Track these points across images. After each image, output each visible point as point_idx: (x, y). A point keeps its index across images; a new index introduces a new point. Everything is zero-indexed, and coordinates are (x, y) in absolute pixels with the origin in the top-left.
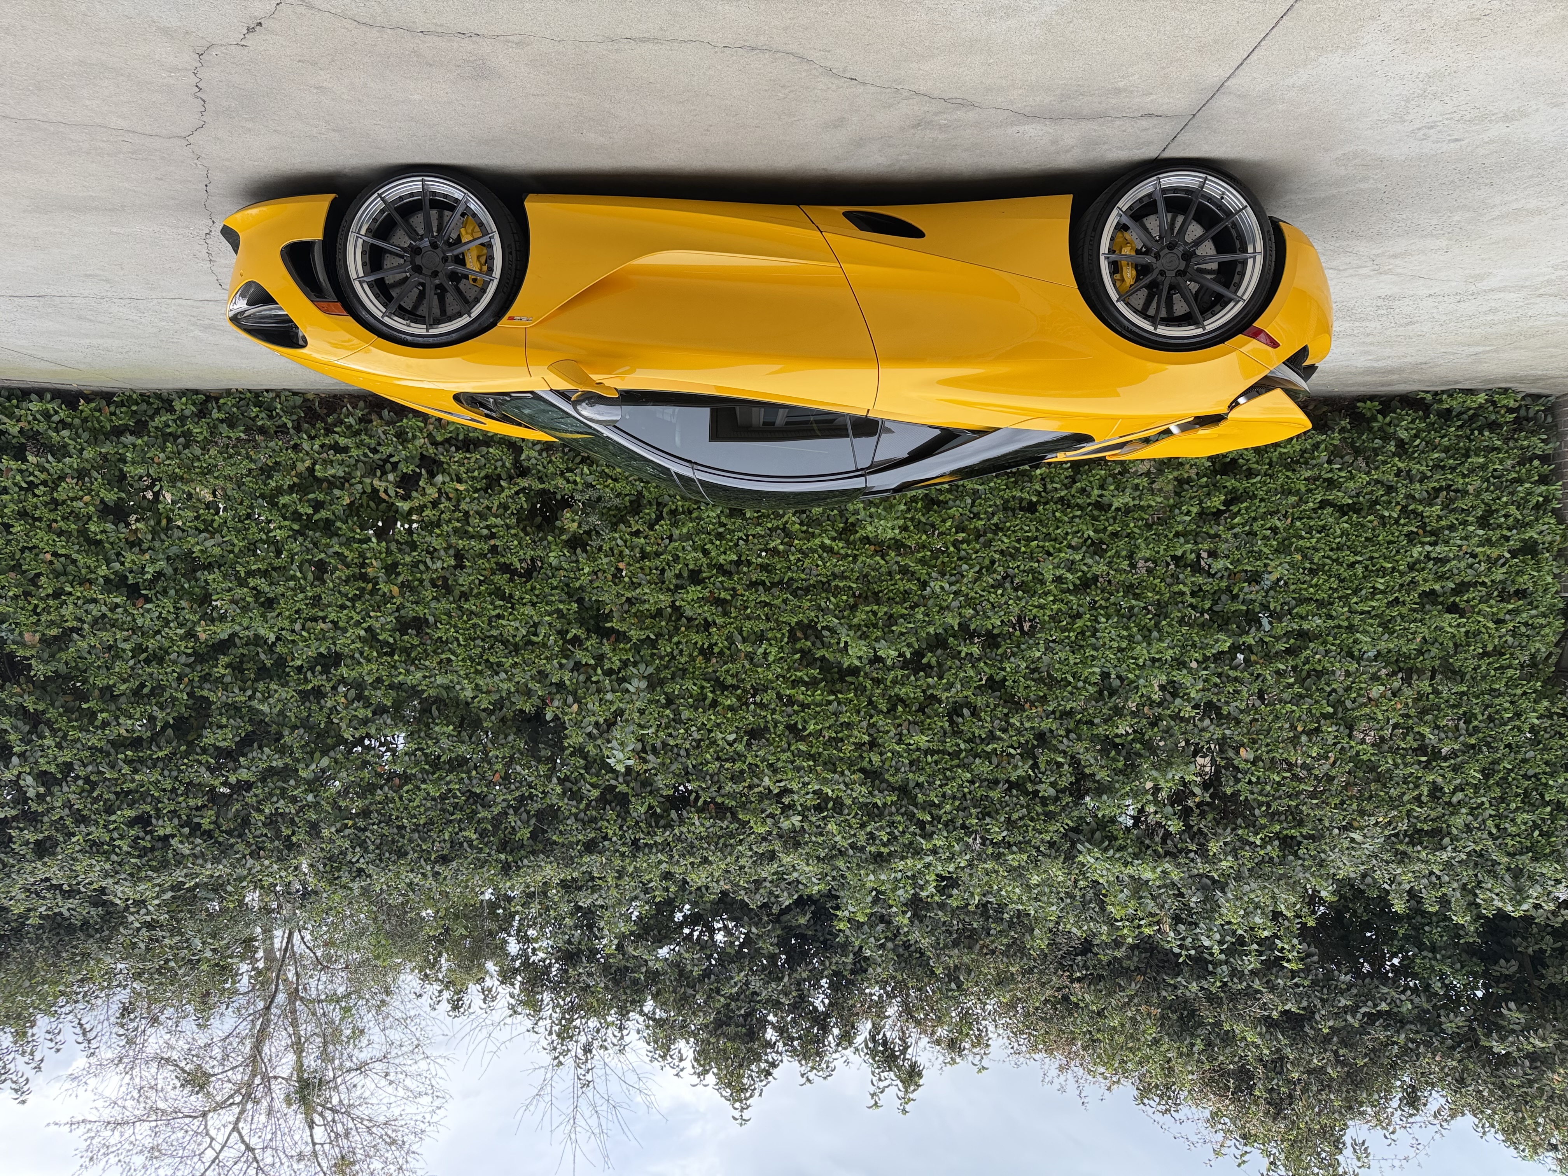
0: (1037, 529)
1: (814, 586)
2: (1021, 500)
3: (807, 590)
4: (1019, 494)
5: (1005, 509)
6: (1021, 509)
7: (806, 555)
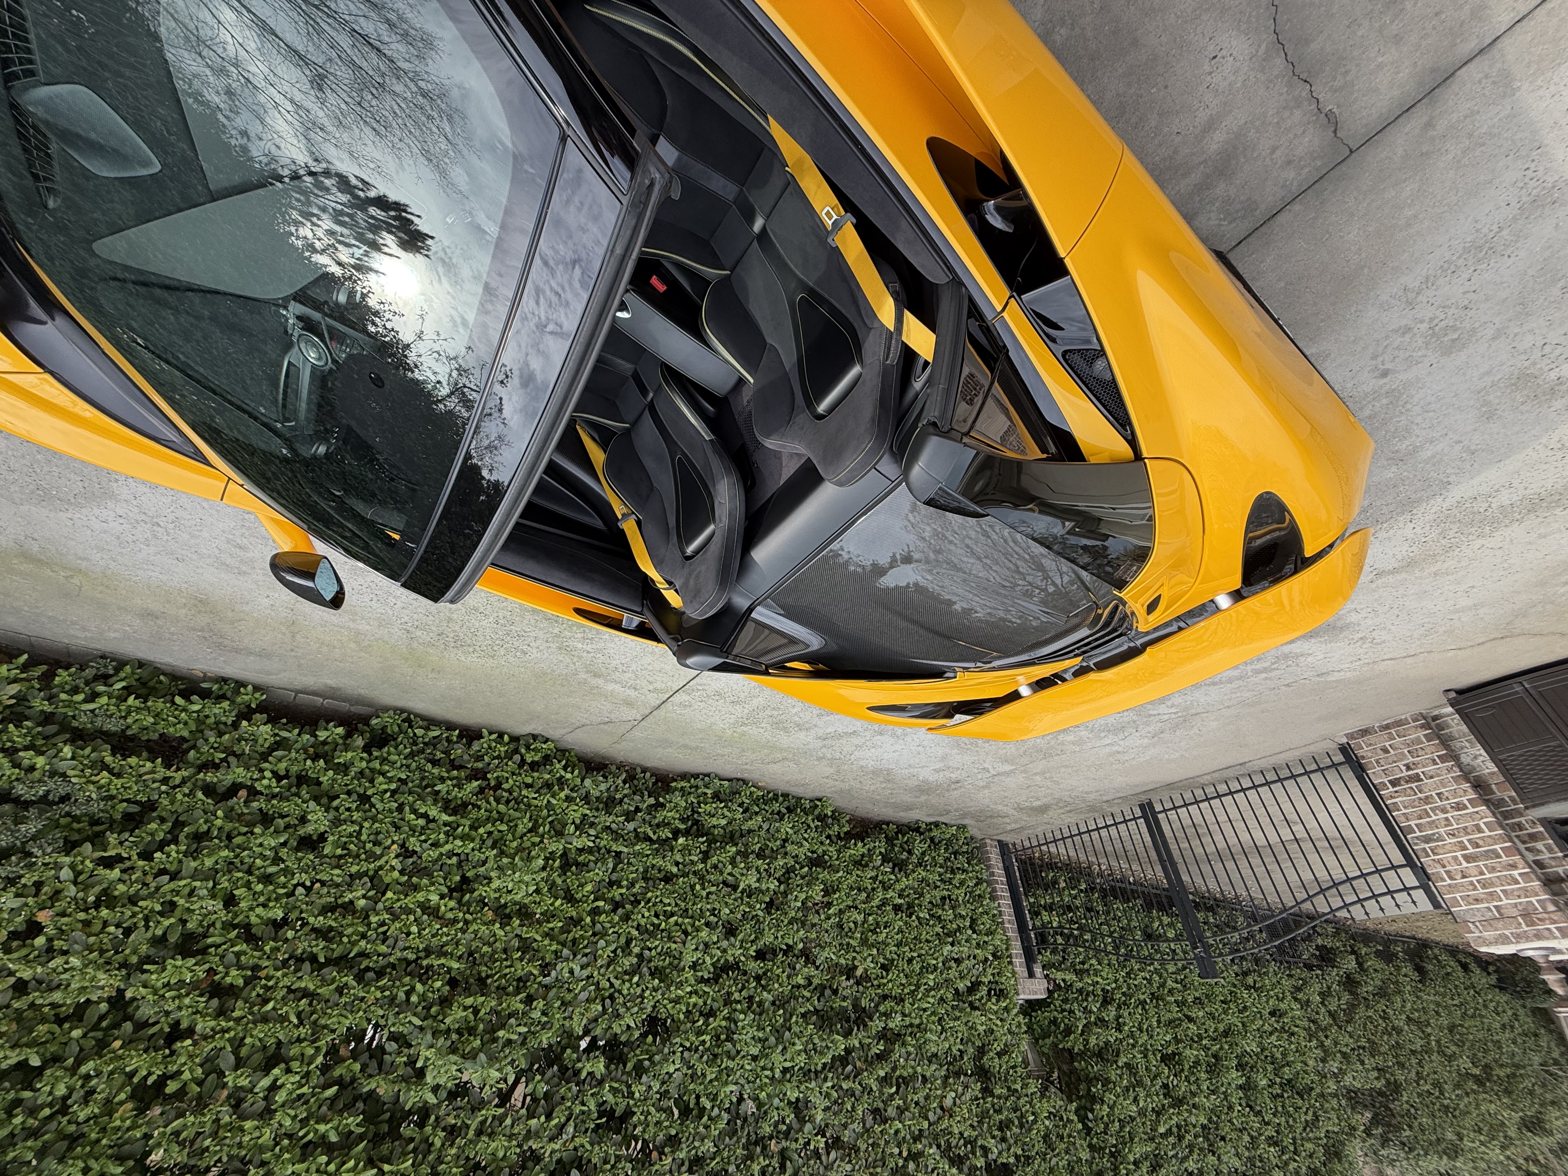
1: (393, 966)
3: (380, 974)
7: (395, 917)
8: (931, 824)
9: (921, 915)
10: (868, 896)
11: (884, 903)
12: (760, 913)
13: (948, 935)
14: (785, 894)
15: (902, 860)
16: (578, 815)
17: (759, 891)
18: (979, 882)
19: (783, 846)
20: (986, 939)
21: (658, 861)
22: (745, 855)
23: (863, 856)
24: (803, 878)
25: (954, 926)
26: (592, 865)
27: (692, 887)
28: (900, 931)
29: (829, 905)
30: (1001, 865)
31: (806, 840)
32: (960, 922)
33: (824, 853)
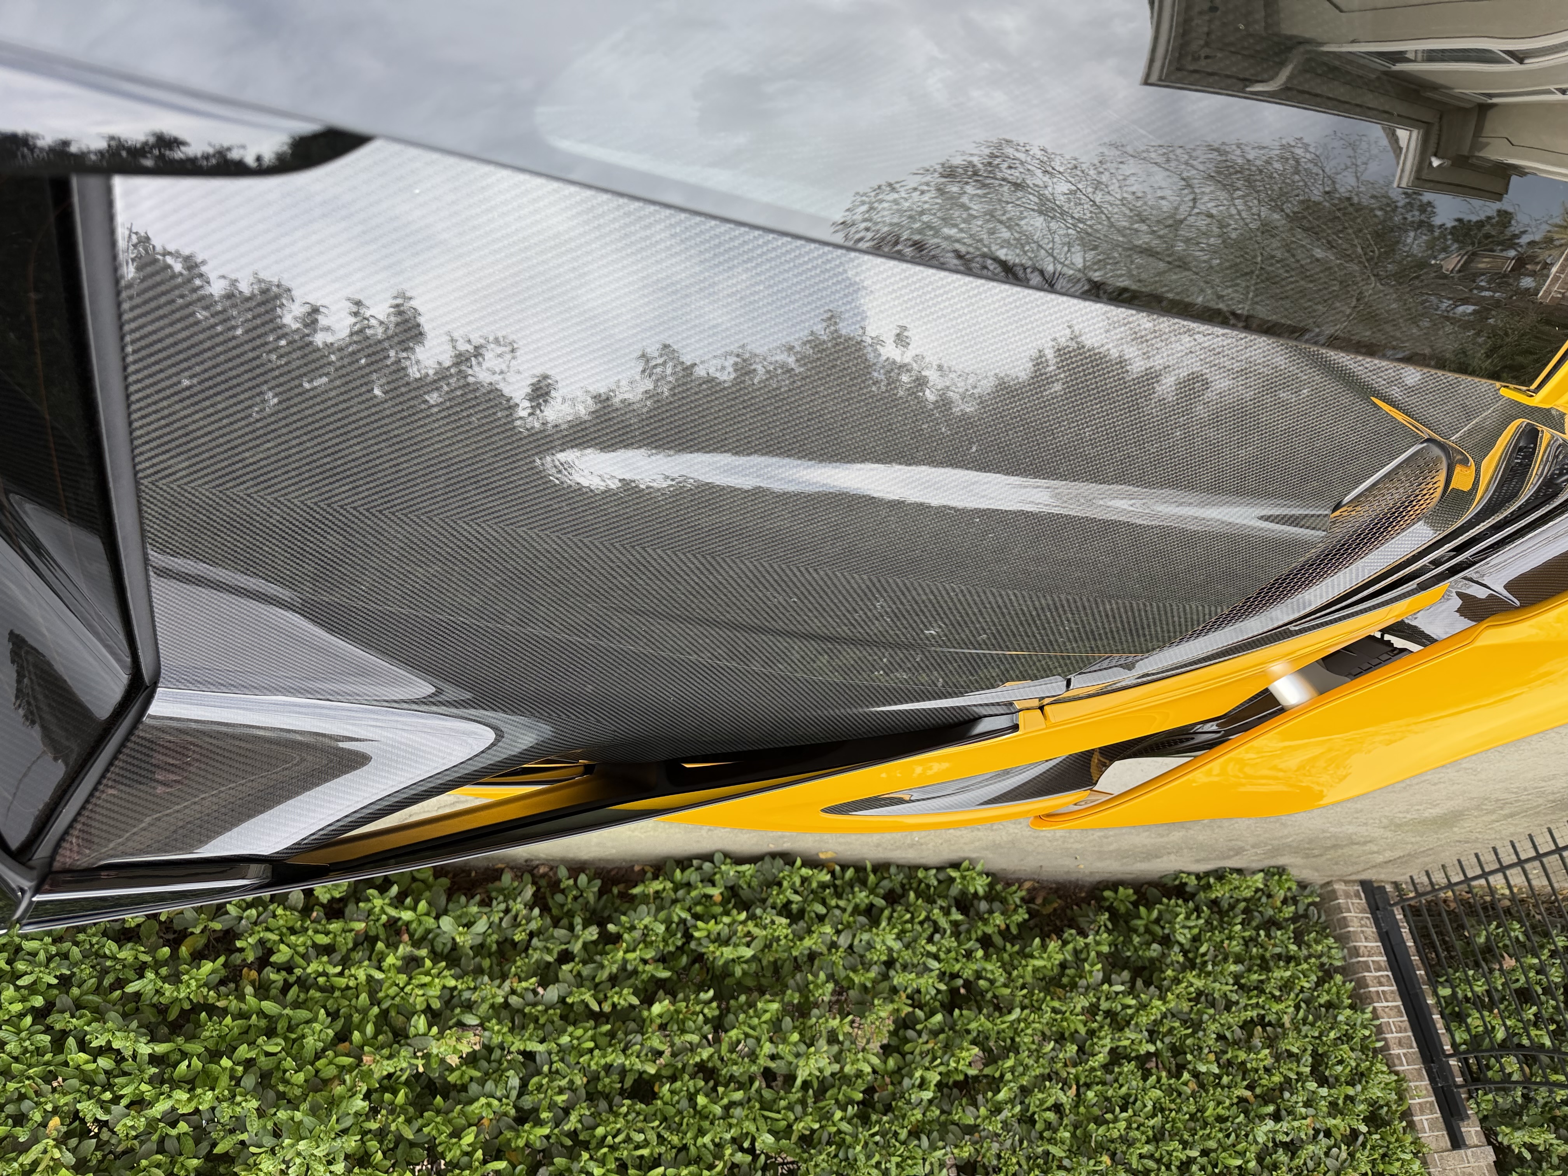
0: (661, 1139)
2: (623, 1072)
4: (619, 1060)
5: (591, 1097)
6: (622, 1093)
8: (1207, 874)
9: (1203, 1068)
10: (1081, 1050)
11: (1116, 1056)
12: (845, 1126)
13: (1265, 1099)
14: (898, 1074)
15: (1152, 960)
16: (435, 991)
17: (841, 1078)
18: (1326, 974)
19: (886, 977)
20: (1351, 1091)
21: (616, 1058)
22: (802, 1011)
23: (1063, 965)
24: (935, 1034)
25: (1277, 1079)
26: (474, 1088)
27: (692, 1098)
28: (1159, 1108)
29: (996, 1084)
30: (1371, 930)
31: (936, 957)
32: (1289, 1070)
33: (978, 975)
